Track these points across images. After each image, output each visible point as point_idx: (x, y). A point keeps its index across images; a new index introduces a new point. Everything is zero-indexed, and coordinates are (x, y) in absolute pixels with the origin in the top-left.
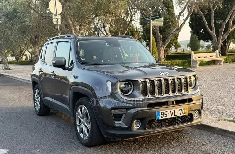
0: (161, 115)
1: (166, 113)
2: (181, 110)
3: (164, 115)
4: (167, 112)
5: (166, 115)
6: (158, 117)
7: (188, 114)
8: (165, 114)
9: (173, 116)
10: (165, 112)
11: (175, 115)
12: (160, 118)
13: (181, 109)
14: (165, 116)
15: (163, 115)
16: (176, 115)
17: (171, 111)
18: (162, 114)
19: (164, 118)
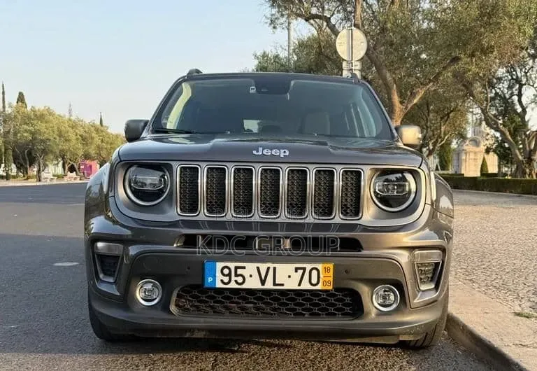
0: (219, 276)
1: (239, 271)
2: (300, 272)
3: (233, 278)
4: (244, 268)
5: (240, 280)
6: (210, 279)
7: (336, 289)
8: (237, 275)
9: (269, 285)
10: (236, 268)
11: (275, 284)
12: (219, 285)
13: (304, 269)
14: (236, 281)
15: (229, 275)
16: (282, 285)
17: (258, 268)
18: (226, 271)
19: (233, 285)
